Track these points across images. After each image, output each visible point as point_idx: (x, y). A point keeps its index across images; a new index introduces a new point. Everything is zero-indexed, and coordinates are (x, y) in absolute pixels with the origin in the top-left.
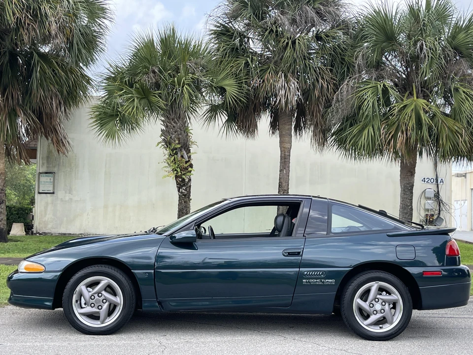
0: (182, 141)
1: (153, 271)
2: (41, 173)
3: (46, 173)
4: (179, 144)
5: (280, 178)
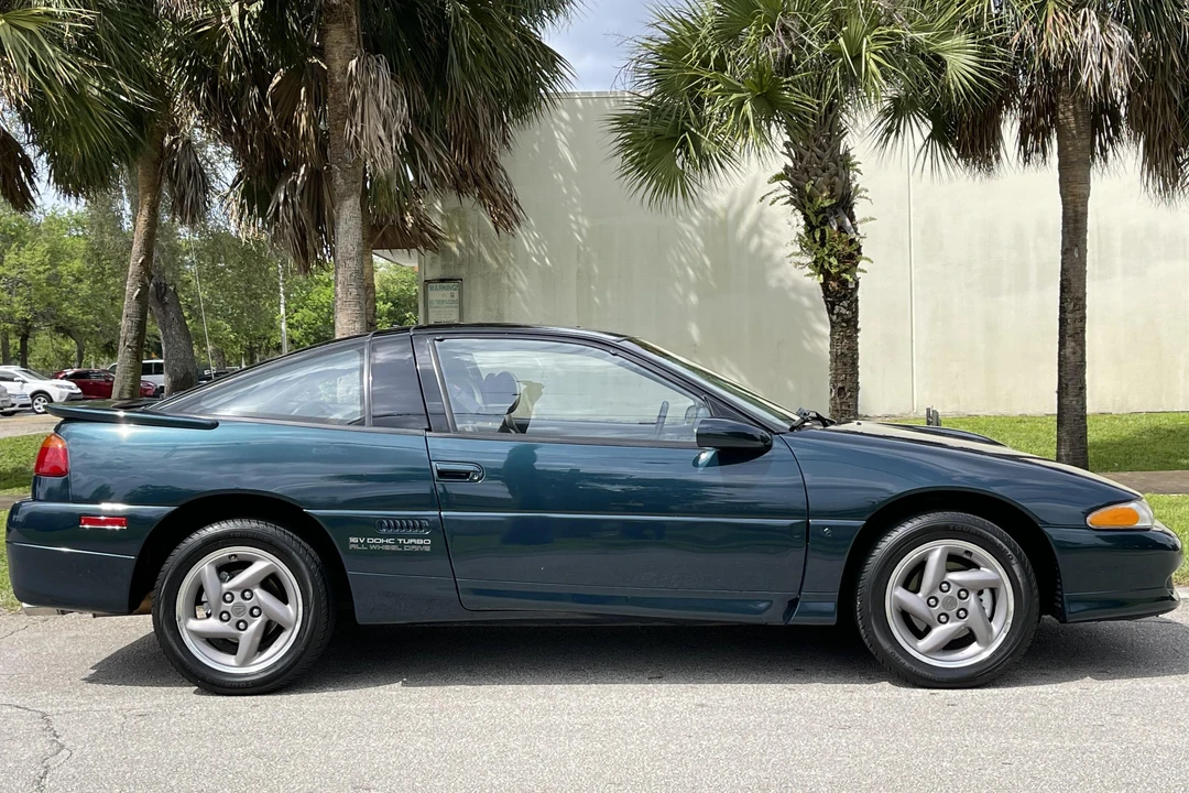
0: (839, 191)
2: (429, 282)
3: (442, 281)
4: (831, 197)
5: (1064, 271)
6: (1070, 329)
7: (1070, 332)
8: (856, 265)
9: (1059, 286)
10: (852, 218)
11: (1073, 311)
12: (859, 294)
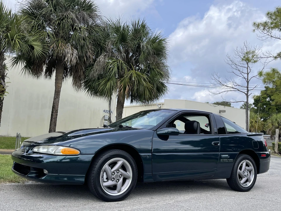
1: (151, 154)
5: (54, 103)
6: (54, 117)
7: (54, 118)
8: (4, 94)
9: (52, 107)
10: (4, 82)
11: (55, 113)
12: (4, 102)
